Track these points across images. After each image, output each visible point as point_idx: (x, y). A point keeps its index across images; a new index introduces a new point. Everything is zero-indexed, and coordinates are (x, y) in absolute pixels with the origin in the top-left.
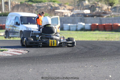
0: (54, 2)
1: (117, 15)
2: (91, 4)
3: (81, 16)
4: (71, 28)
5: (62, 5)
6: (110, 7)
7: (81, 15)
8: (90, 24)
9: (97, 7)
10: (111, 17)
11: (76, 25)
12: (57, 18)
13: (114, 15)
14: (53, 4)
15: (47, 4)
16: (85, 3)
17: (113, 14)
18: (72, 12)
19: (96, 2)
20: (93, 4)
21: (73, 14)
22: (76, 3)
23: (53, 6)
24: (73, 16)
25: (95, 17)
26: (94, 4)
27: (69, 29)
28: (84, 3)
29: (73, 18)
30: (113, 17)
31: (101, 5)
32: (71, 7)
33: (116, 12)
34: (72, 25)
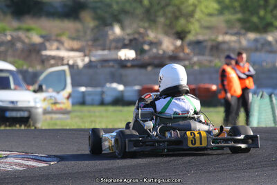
0: (28, 30)
1: (206, 63)
2: (128, 35)
3: (113, 66)
4: (88, 99)
5: (54, 38)
6: (179, 43)
7: (111, 64)
8: (137, 88)
9: (144, 43)
10: (192, 67)
11: (99, 89)
12: (64, 71)
13: (200, 63)
14: (27, 37)
15: (11, 36)
16: (114, 33)
17: (195, 59)
18: (85, 56)
19: (142, 30)
20: (133, 34)
21: (90, 61)
22: (89, 32)
23: (26, 41)
24: (90, 65)
25: (149, 68)
26: (136, 36)
27: (81, 100)
28: (110, 32)
29: (91, 71)
30: (196, 68)
31: (156, 37)
32: (76, 44)
33: (203, 55)
34: (90, 89)
